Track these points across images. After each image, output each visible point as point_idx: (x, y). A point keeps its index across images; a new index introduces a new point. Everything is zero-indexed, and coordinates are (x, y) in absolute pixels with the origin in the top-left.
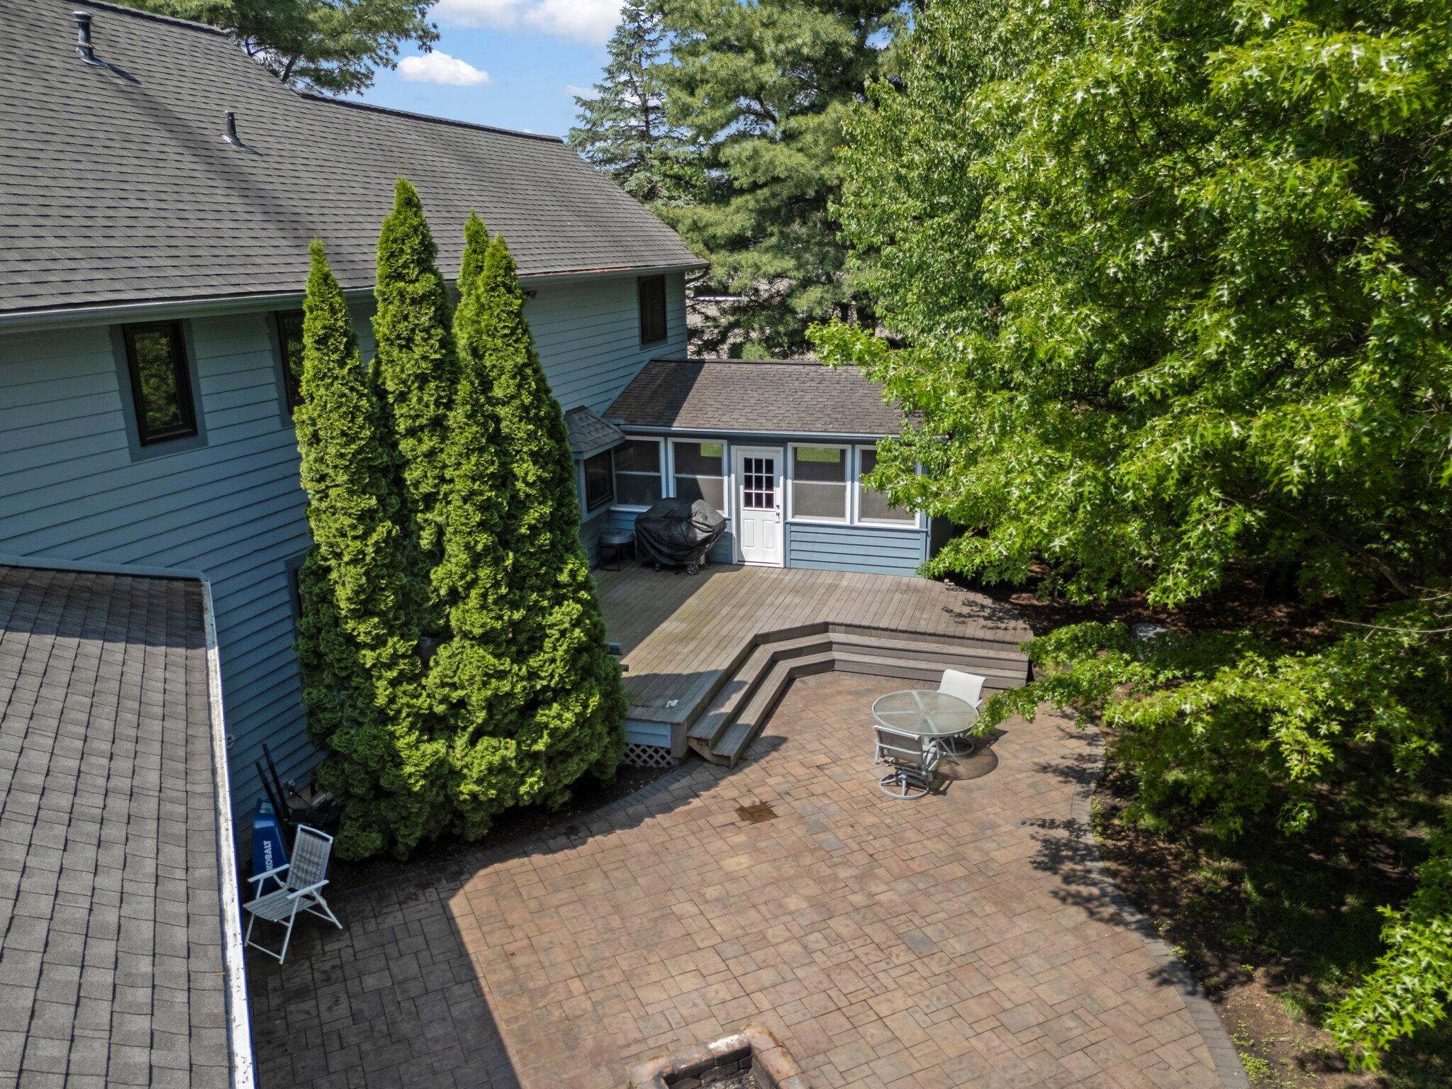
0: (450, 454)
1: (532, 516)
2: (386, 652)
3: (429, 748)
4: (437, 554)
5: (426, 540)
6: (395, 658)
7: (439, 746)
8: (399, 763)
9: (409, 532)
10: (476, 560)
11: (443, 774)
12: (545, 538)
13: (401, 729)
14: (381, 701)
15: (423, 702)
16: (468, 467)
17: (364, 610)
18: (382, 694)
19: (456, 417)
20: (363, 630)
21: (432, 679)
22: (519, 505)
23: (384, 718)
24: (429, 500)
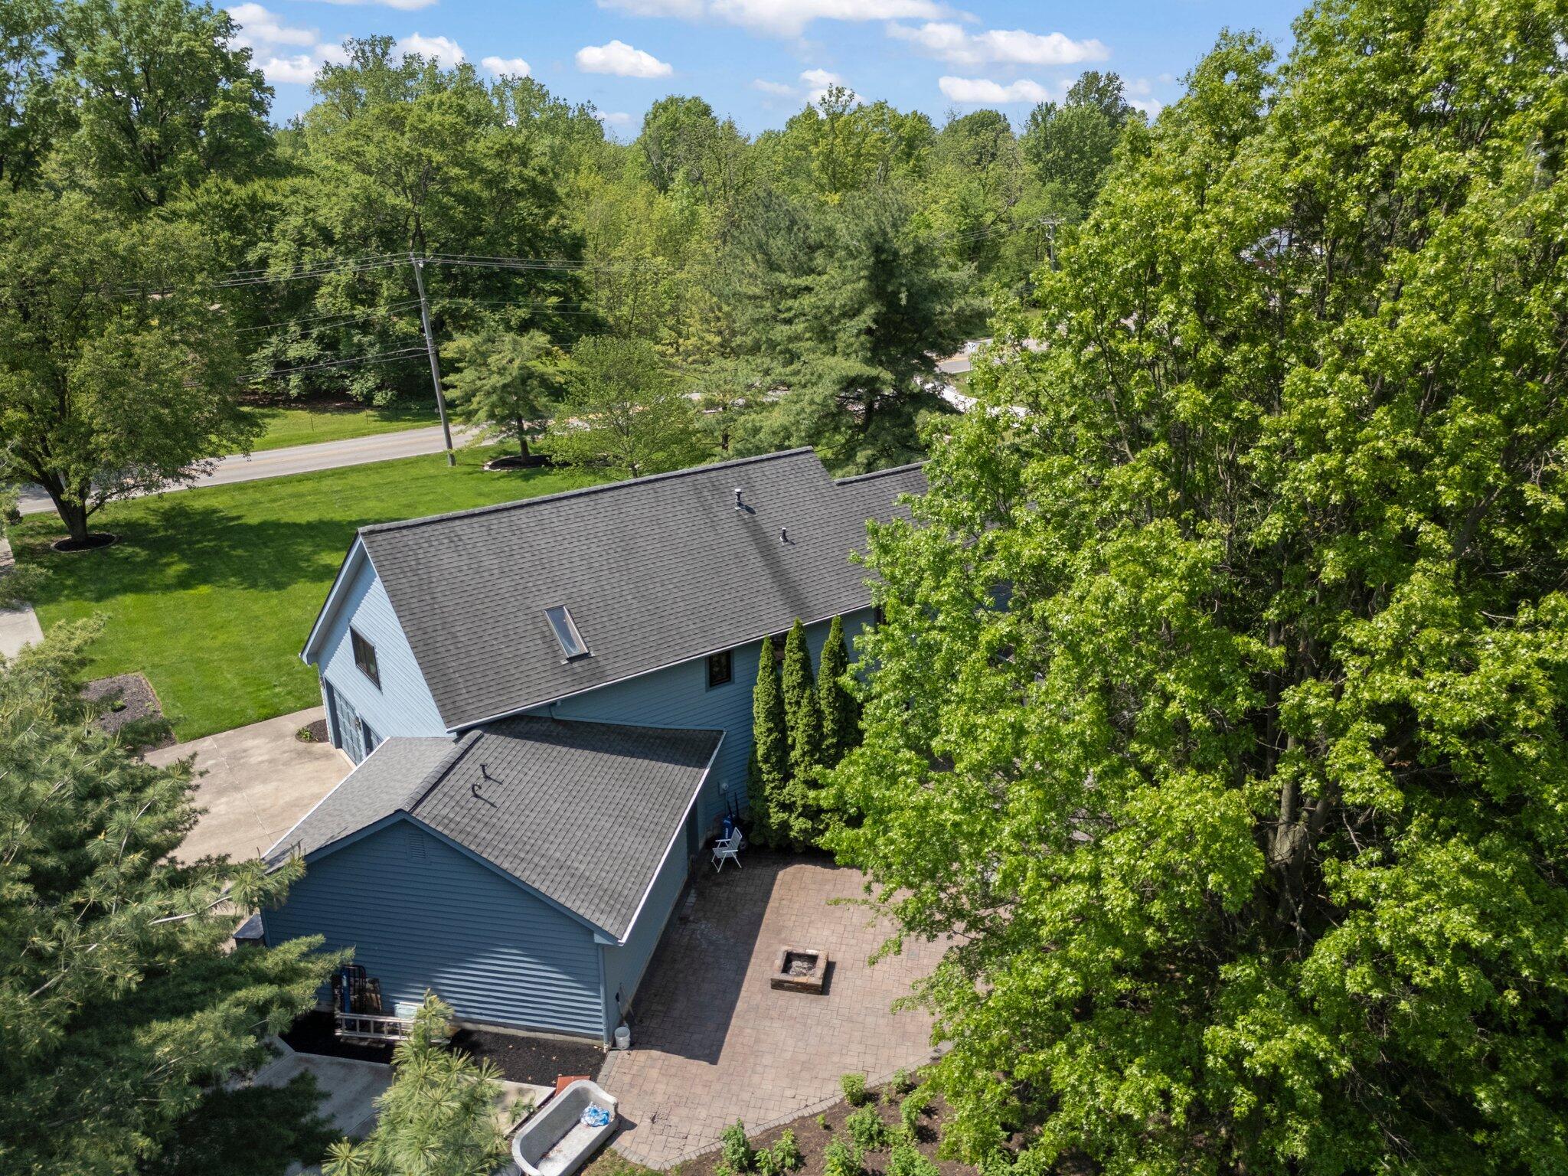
0: (800, 714)
1: (829, 741)
2: (771, 777)
3: (781, 815)
4: (793, 747)
5: (790, 741)
6: (774, 780)
7: (785, 816)
8: (769, 817)
9: (785, 737)
10: (804, 755)
11: (785, 826)
12: (832, 751)
13: (772, 805)
14: (767, 793)
15: (781, 798)
16: (805, 721)
17: (766, 761)
18: (767, 792)
19: (804, 702)
20: (765, 767)
21: (785, 791)
22: (823, 737)
23: (766, 800)
24: (793, 728)
